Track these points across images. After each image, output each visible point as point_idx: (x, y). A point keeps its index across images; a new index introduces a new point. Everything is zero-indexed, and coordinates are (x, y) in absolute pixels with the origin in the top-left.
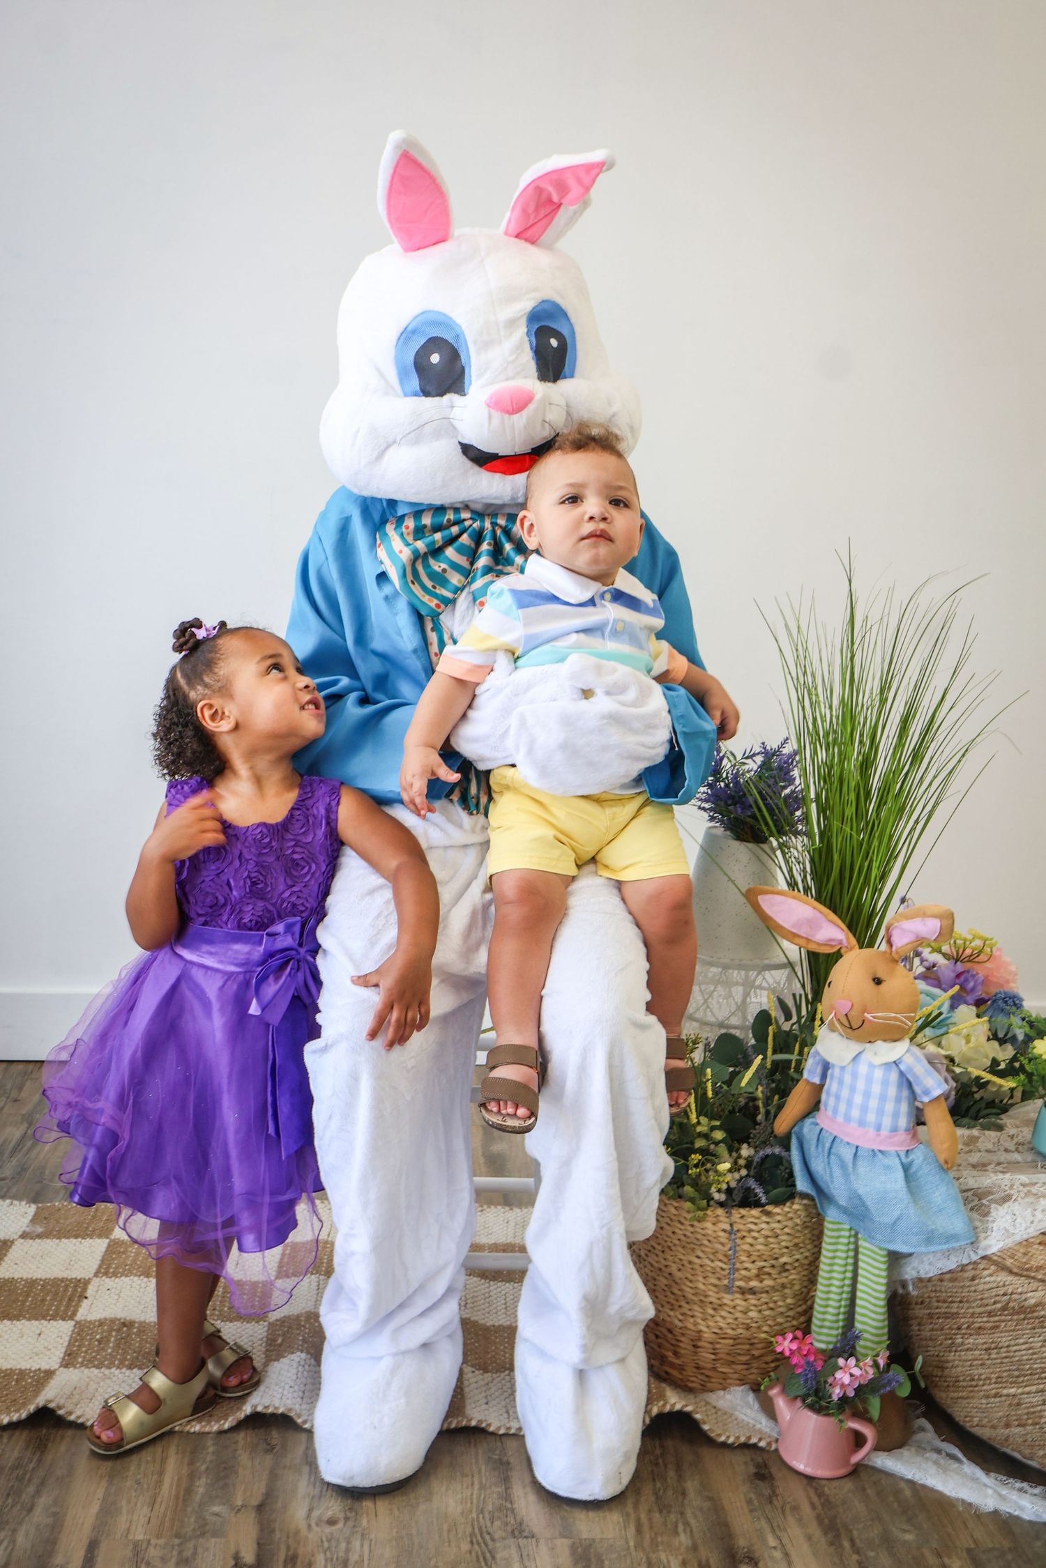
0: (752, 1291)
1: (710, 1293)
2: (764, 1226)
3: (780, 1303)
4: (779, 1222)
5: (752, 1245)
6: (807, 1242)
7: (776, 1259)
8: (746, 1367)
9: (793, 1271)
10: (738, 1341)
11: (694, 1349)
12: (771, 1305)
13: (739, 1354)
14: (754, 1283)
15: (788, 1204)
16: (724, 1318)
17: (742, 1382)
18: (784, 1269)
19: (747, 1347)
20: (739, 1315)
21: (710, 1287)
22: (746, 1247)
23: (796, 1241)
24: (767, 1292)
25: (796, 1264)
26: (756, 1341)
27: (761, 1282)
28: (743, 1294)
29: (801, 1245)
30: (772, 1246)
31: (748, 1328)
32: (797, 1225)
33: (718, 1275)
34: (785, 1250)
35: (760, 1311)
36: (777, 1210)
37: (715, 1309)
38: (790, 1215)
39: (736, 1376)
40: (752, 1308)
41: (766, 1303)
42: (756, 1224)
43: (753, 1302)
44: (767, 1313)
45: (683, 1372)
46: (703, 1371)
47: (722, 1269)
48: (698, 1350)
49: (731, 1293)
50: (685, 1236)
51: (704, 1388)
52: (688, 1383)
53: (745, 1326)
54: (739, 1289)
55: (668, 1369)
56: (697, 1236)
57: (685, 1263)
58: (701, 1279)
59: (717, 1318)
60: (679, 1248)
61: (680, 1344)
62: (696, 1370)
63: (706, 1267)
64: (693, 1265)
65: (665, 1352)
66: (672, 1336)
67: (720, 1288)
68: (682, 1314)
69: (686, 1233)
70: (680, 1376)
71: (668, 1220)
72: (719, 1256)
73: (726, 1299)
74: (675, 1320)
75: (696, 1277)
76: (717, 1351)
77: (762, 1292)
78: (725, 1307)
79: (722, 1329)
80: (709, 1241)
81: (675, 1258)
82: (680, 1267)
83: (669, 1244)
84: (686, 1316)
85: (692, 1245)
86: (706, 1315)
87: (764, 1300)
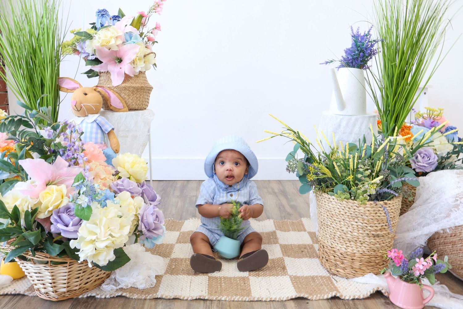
0: (378, 236)
1: (360, 237)
3: (386, 241)
4: (389, 207)
5: (379, 216)
8: (372, 267)
10: (371, 257)
11: (352, 261)
13: (370, 262)
14: (379, 233)
15: (393, 200)
16: (365, 247)
19: (374, 259)
20: (372, 246)
21: (360, 235)
22: (377, 217)
23: (395, 215)
26: (377, 257)
27: (381, 232)
28: (374, 237)
32: (395, 208)
33: (364, 229)
35: (380, 244)
36: (389, 202)
37: (361, 244)
38: (394, 205)
40: (377, 243)
42: (381, 208)
43: (378, 240)
44: (382, 245)
45: (346, 271)
46: (354, 269)
47: (366, 227)
48: (354, 261)
49: (369, 237)
50: (351, 214)
51: (354, 276)
52: (347, 275)
53: (373, 251)
54: (372, 235)
55: (338, 270)
56: (356, 213)
57: (350, 225)
58: (357, 231)
59: (362, 248)
60: (347, 219)
61: (346, 259)
62: (352, 269)
63: (359, 227)
64: (353, 226)
65: (338, 263)
66: (342, 256)
67: (364, 235)
68: (347, 247)
69: (352, 212)
70: (344, 272)
71: (343, 208)
72: (365, 221)
73: (367, 239)
74: (343, 249)
75: (355, 231)
76: (362, 261)
77: (381, 236)
78: (366, 243)
79: (364, 252)
80: (362, 215)
81: (345, 223)
82: (347, 227)
83: (343, 218)
84: (348, 247)
85: (354, 217)
86: (358, 247)
87: (381, 240)
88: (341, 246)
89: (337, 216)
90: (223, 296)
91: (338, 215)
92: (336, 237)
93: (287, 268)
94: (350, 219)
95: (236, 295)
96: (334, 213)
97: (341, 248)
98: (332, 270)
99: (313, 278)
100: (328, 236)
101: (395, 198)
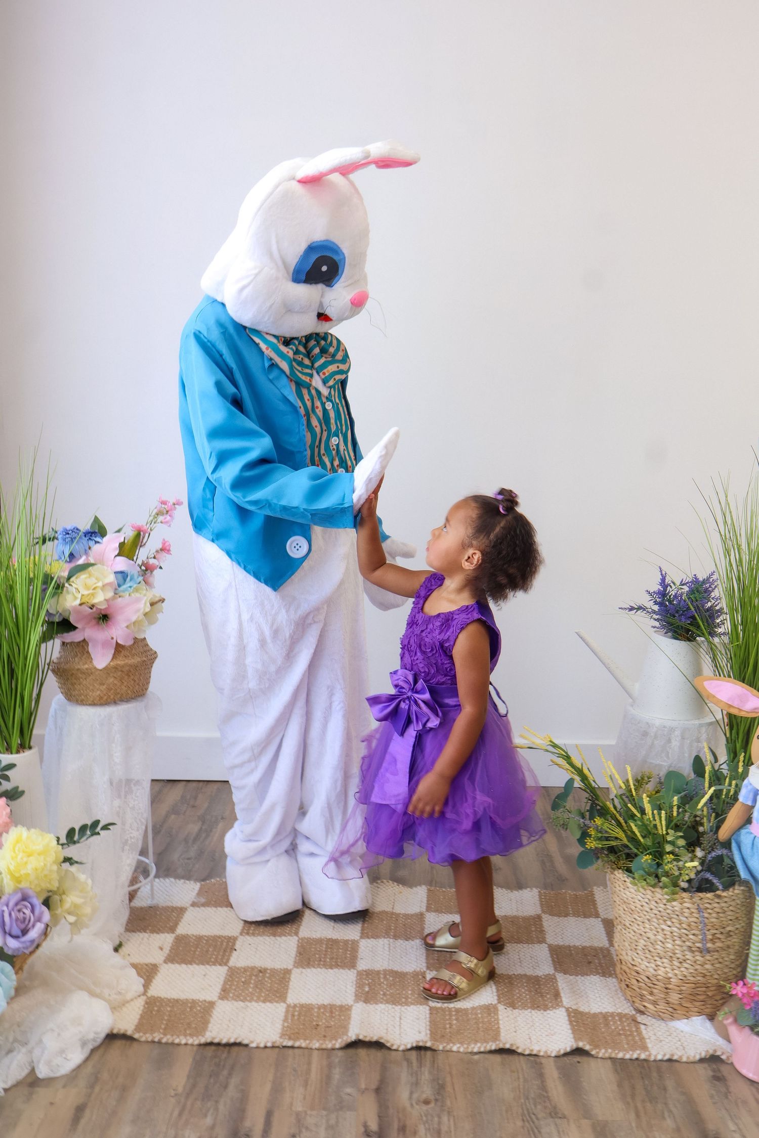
0: (708, 951)
1: (677, 951)
2: (716, 905)
3: (726, 959)
5: (708, 919)
6: (745, 916)
7: (724, 928)
8: (703, 1003)
9: (735, 937)
10: (698, 985)
11: (666, 991)
12: (721, 960)
13: (698, 994)
14: (709, 945)
15: (731, 890)
16: (687, 968)
17: (700, 1013)
18: (729, 935)
19: (704, 989)
20: (698, 967)
21: (677, 947)
22: (705, 920)
23: (738, 915)
24: (718, 951)
25: (737, 932)
26: (709, 985)
27: (714, 944)
28: (701, 952)
29: (741, 918)
30: (722, 919)
31: (704, 976)
32: (738, 904)
33: (683, 939)
34: (730, 922)
35: (712, 964)
36: (724, 894)
37: (681, 963)
38: (733, 898)
39: (696, 1009)
40: (708, 962)
41: (717, 959)
42: (710, 904)
43: (708, 958)
44: (718, 965)
45: (657, 1006)
46: (671, 1006)
47: (687, 935)
48: (669, 991)
49: (693, 952)
50: (660, 911)
51: (673, 1017)
52: (660, 1014)
53: (702, 975)
54: (697, 949)
55: (646, 1004)
56: (668, 911)
57: (659, 930)
58: (671, 941)
59: (683, 969)
60: (655, 920)
61: (656, 987)
62: (667, 1005)
63: (675, 934)
64: (665, 932)
65: (644, 992)
66: (650, 981)
67: (685, 948)
68: (656, 966)
69: (660, 909)
70: (655, 1009)
71: (647, 900)
72: (684, 926)
73: (689, 956)
74: (651, 970)
75: (668, 940)
76: (683, 992)
77: (714, 952)
78: (688, 961)
79: (685, 976)
80: (677, 915)
81: (652, 927)
82: (656, 933)
83: (648, 917)
84: (659, 967)
85: (665, 918)
86: (674, 967)
87: (715, 957)
88: (647, 964)
89: (639, 913)
90: (454, 1044)
91: (639, 911)
92: (639, 948)
93: (562, 995)
94: (658, 919)
95: (476, 1042)
96: (633, 908)
97: (647, 967)
98: (637, 1005)
99: (605, 1016)
100: (626, 944)
101: (736, 887)
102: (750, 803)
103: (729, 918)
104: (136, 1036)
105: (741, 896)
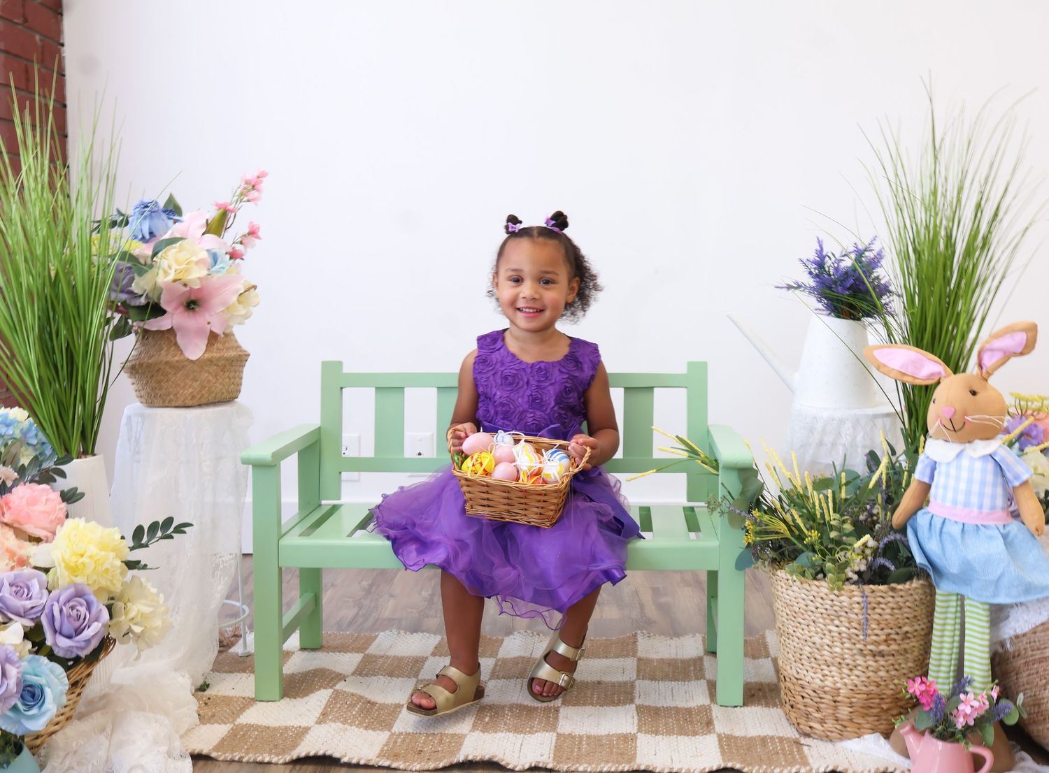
0: (882, 654)
1: (846, 656)
2: (890, 599)
3: (903, 666)
4: (902, 596)
5: (880, 615)
6: (923, 616)
7: (900, 628)
8: (876, 718)
9: (913, 640)
10: (870, 696)
11: (834, 705)
12: (897, 667)
13: (871, 707)
14: (883, 647)
15: (908, 583)
16: (858, 676)
17: (874, 730)
18: (906, 636)
19: (878, 701)
20: (871, 674)
21: (846, 651)
22: (877, 617)
23: (916, 613)
24: (893, 655)
25: (915, 634)
26: (884, 696)
27: (888, 646)
28: (874, 656)
29: (919, 618)
30: (897, 616)
31: (878, 685)
32: (916, 600)
33: (853, 641)
34: (907, 621)
35: (888, 671)
36: (900, 587)
37: (851, 670)
38: (910, 592)
39: (869, 726)
40: (881, 668)
41: (893, 665)
42: (883, 598)
43: (882, 663)
44: (893, 673)
45: (825, 725)
46: (841, 723)
47: (857, 635)
48: (837, 704)
49: (865, 656)
50: (826, 609)
51: (842, 737)
52: (829, 734)
53: (876, 684)
54: (870, 652)
55: (812, 724)
56: (836, 608)
57: (826, 632)
58: (839, 644)
59: (853, 677)
60: (821, 620)
61: (823, 701)
62: (835, 722)
63: (844, 635)
64: (832, 634)
65: (809, 709)
66: (815, 695)
67: (855, 651)
68: (823, 676)
69: (828, 607)
70: (822, 729)
71: (812, 598)
72: (854, 624)
73: (860, 660)
74: (818, 681)
75: (835, 643)
76: (853, 705)
77: (889, 655)
78: (859, 668)
79: (856, 686)
80: (846, 612)
81: (818, 629)
82: (823, 636)
83: (813, 618)
84: (826, 677)
85: (832, 617)
86: (844, 676)
87: (890, 662)
88: (813, 675)
89: (803, 614)
91: (803, 612)
92: (804, 657)
93: (716, 722)
94: (824, 619)
96: (797, 609)
97: (813, 678)
98: (801, 727)
99: (764, 740)
100: (790, 656)
101: (914, 580)
102: (926, 480)
103: (906, 615)
104: (214, 755)
105: (920, 591)
